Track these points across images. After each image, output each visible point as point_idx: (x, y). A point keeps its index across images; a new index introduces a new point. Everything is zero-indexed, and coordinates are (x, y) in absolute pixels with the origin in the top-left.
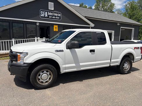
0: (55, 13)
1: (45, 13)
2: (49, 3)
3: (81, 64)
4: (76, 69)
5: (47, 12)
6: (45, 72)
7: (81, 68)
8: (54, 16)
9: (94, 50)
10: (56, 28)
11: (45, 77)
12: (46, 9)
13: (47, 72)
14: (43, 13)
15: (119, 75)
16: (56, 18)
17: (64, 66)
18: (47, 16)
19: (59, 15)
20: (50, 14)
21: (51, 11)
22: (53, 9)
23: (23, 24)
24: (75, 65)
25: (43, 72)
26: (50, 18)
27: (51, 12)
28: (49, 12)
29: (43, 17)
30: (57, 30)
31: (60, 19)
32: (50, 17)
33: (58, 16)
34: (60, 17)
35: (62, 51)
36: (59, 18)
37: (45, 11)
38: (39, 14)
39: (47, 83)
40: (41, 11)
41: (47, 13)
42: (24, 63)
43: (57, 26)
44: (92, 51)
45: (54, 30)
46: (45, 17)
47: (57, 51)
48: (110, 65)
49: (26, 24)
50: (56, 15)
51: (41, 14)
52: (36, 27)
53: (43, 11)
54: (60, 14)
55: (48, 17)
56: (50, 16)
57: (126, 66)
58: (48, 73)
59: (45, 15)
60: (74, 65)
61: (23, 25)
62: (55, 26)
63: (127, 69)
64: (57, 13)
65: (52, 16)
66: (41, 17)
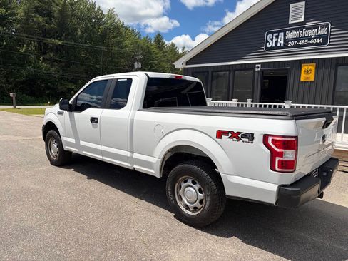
0: (309, 28)
1: (277, 37)
2: (292, 5)
5: (284, 32)
8: (304, 38)
10: (307, 72)
14: (272, 39)
16: (312, 42)
17: (65, 139)
18: (282, 42)
19: (323, 31)
20: (289, 35)
21: (296, 27)
22: (302, 20)
26: (291, 47)
27: (296, 30)
28: (288, 30)
29: (272, 48)
30: (312, 79)
31: (325, 42)
32: (291, 44)
33: (317, 37)
34: (325, 37)
36: (321, 40)
37: (278, 32)
38: (261, 42)
40: (268, 34)
41: (285, 36)
43: (312, 67)
44: (94, 120)
45: (303, 78)
46: (276, 47)
49: (234, 71)
50: (312, 32)
51: (267, 42)
52: (255, 75)
53: (272, 33)
54: (327, 26)
56: (292, 40)
59: (277, 42)
62: (305, 68)
64: (316, 27)
65: (298, 39)
66: (267, 49)
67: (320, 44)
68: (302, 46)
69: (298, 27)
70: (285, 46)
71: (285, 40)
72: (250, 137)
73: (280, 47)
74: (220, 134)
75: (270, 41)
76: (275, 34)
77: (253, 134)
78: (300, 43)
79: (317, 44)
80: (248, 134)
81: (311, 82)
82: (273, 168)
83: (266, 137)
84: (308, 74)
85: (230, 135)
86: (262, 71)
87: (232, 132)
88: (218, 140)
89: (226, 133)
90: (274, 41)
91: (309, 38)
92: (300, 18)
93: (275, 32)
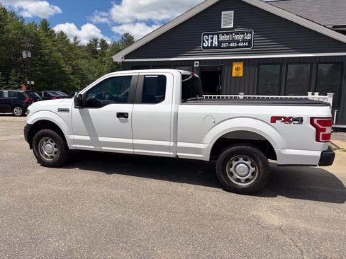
0: (237, 34)
1: (212, 38)
2: (223, 13)
3: (101, 139)
4: (93, 147)
5: (218, 34)
6: (49, 141)
7: (103, 148)
8: (234, 41)
10: (237, 69)
14: (208, 40)
16: (240, 45)
17: (72, 137)
18: (216, 43)
19: (248, 37)
20: (223, 38)
22: (232, 26)
24: (89, 139)
25: (46, 141)
26: (224, 48)
27: (227, 34)
28: (221, 33)
29: (208, 48)
30: (241, 75)
31: (249, 46)
32: (224, 45)
33: (244, 41)
34: (250, 42)
36: (247, 44)
37: (213, 34)
38: (198, 42)
40: (204, 35)
41: (218, 38)
43: (241, 65)
45: (234, 75)
46: (212, 47)
50: (239, 37)
51: (204, 42)
53: (208, 35)
54: (251, 33)
56: (225, 42)
58: (53, 144)
59: (212, 43)
62: (235, 66)
63: (248, 180)
64: (243, 33)
65: (229, 42)
66: (204, 48)
67: (246, 47)
68: (232, 47)
69: (228, 32)
70: (219, 47)
71: (218, 41)
72: (300, 120)
73: (215, 48)
74: (274, 119)
75: (206, 42)
76: (210, 36)
77: (302, 118)
78: (231, 45)
79: (244, 47)
80: (298, 118)
81: (241, 77)
82: (317, 140)
83: (312, 119)
84: (237, 71)
85: (283, 119)
86: (200, 67)
87: (284, 117)
88: (272, 124)
89: (279, 118)
90: (210, 42)
91: (238, 42)
92: (230, 25)
93: (211, 34)
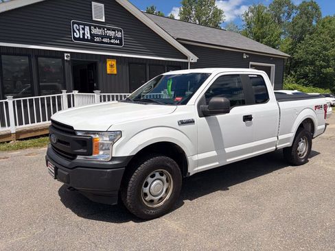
0: (109, 29)
1: (83, 29)
2: (93, 3)
3: (228, 150)
4: (217, 163)
5: (90, 26)
6: (157, 175)
7: (228, 160)
8: (106, 37)
9: (251, 116)
10: (112, 66)
11: (158, 188)
12: (87, 18)
13: (162, 174)
14: (79, 30)
15: (290, 168)
16: (112, 41)
17: (196, 157)
18: (89, 35)
19: (119, 35)
20: (96, 31)
21: (99, 25)
22: (104, 20)
23: (29, 56)
24: (216, 154)
25: (153, 176)
26: (97, 42)
27: (100, 28)
28: (93, 26)
29: (79, 39)
30: (115, 72)
31: (121, 44)
32: (97, 39)
33: (116, 38)
34: (120, 39)
35: (192, 122)
36: (118, 42)
37: (85, 25)
38: (69, 31)
39: (161, 203)
40: (74, 23)
41: (90, 30)
42: (113, 159)
43: (114, 62)
44: (247, 118)
45: (109, 72)
46: (84, 39)
47: (182, 123)
48: (276, 148)
49: (37, 57)
50: (111, 33)
51: (74, 31)
52: (64, 64)
53: (79, 24)
54: (121, 31)
55: (92, 40)
56: (98, 36)
57: (302, 147)
58: (164, 178)
59: (84, 34)
60: (214, 153)
61: (30, 61)
62: (109, 62)
63: (304, 154)
64: (114, 30)
65: (102, 37)
66: (75, 39)
67: (117, 44)
68: (106, 43)
71: (91, 34)
73: (87, 40)
75: (77, 31)
76: (81, 26)
77: (322, 105)
78: (104, 40)
81: (115, 75)
84: (111, 68)
85: (318, 108)
86: (71, 61)
90: (81, 32)
91: (110, 38)
92: (101, 18)
93: (82, 24)
